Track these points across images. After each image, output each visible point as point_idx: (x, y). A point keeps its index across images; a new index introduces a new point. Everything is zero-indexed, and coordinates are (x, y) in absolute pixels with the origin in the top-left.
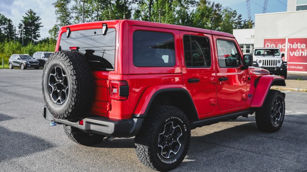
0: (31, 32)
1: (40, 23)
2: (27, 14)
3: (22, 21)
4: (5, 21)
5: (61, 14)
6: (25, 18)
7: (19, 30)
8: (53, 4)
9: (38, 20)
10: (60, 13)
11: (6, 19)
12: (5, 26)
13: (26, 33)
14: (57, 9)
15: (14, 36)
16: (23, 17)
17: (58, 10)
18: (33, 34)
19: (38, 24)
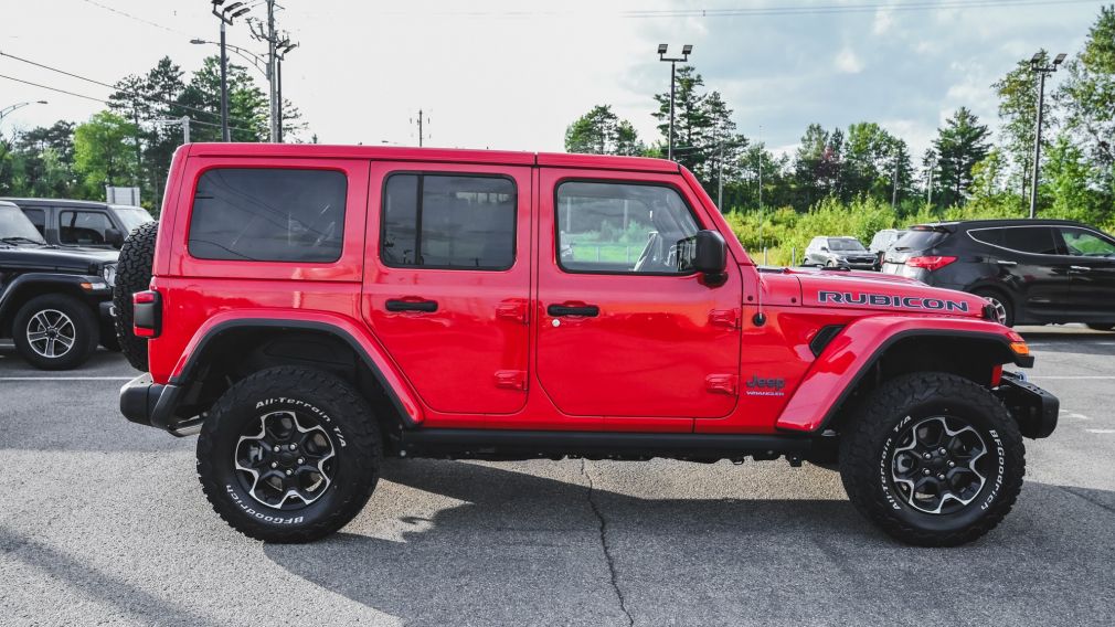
0: (959, 172)
1: (988, 146)
2: (951, 122)
3: (934, 144)
4: (889, 147)
5: (1017, 116)
6: (947, 134)
7: (925, 168)
8: (993, 86)
9: (981, 138)
10: (1015, 112)
11: (890, 141)
12: (887, 160)
13: (945, 176)
14: (1006, 99)
15: (909, 186)
16: (939, 130)
17: (1007, 102)
18: (964, 178)
19: (980, 148)
